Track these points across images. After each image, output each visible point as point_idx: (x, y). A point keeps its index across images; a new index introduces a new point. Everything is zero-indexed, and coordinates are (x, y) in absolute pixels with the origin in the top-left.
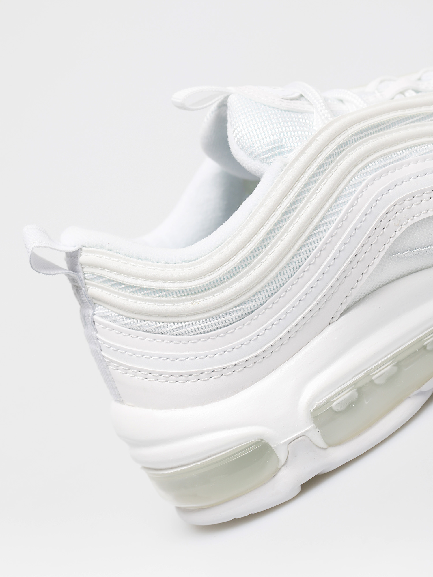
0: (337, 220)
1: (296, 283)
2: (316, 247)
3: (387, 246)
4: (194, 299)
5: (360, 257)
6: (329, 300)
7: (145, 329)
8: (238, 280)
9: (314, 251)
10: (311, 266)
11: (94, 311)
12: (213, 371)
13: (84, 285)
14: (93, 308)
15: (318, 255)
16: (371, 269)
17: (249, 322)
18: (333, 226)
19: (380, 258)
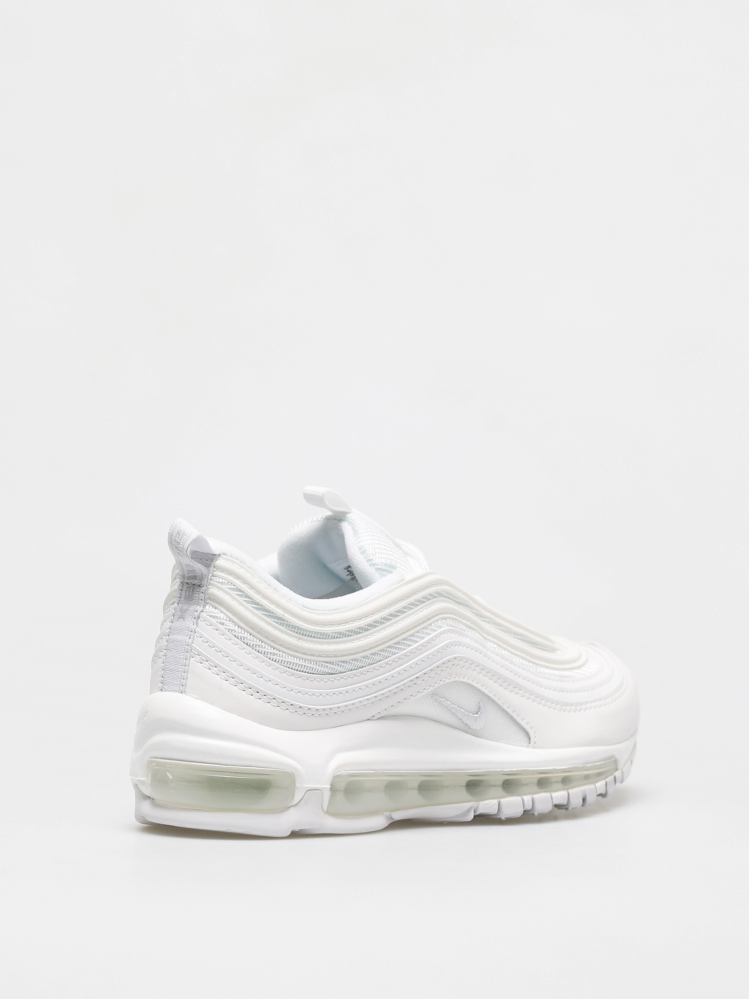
0: (419, 643)
1: (371, 672)
2: (397, 653)
3: (431, 689)
4: (300, 639)
5: (419, 682)
6: (405, 690)
7: (246, 641)
8: (337, 643)
9: (395, 656)
10: (388, 665)
11: (203, 609)
12: (292, 705)
13: (208, 584)
14: (204, 607)
15: (384, 665)
16: (420, 695)
17: (326, 680)
18: (416, 645)
19: (423, 694)
